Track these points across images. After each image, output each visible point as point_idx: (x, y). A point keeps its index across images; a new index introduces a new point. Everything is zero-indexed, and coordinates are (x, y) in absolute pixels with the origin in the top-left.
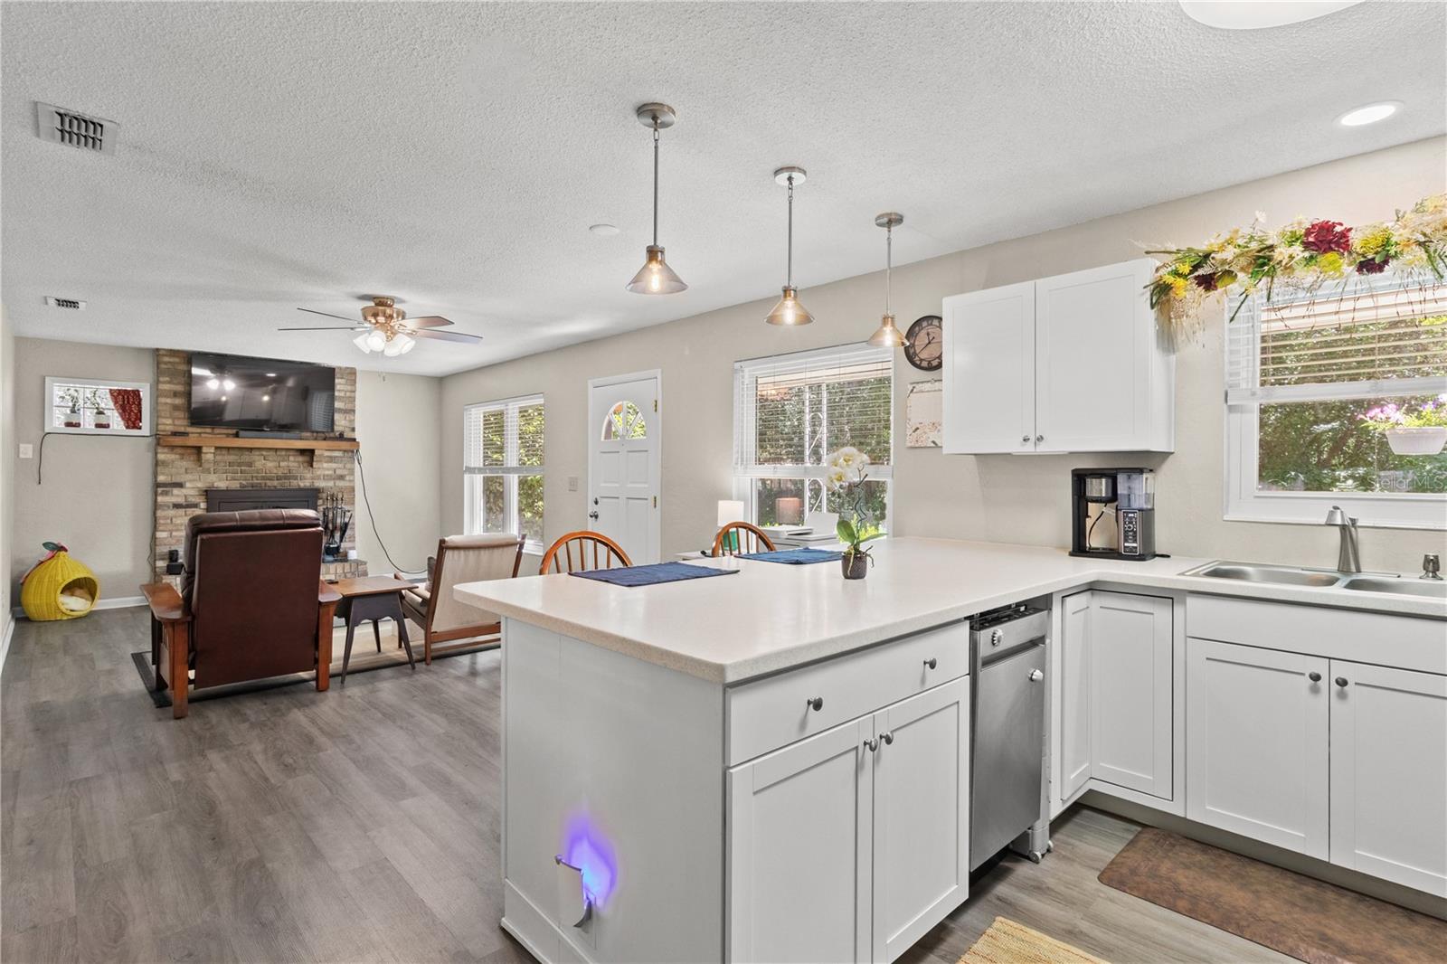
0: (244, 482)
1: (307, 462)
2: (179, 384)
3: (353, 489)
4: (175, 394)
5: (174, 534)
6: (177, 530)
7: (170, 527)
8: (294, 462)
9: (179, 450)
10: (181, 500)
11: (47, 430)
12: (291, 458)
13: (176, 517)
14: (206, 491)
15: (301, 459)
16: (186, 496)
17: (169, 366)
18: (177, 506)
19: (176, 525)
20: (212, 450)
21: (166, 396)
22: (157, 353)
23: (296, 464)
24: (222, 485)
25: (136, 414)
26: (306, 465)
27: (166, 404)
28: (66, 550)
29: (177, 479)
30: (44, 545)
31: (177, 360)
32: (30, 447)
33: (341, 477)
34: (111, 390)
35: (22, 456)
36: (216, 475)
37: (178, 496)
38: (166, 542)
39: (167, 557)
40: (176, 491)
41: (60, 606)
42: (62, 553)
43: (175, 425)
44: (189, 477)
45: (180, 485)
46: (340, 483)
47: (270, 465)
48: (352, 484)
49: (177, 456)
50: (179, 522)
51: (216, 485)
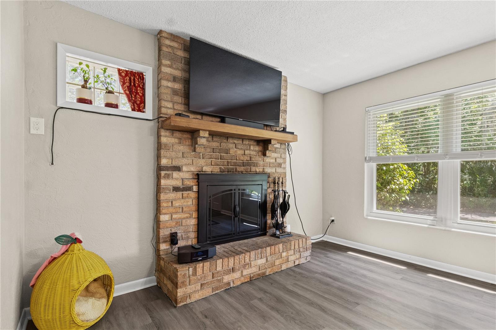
0: (223, 167)
1: (261, 151)
2: (177, 69)
3: (285, 173)
4: (175, 79)
5: (174, 216)
6: (176, 213)
7: (171, 210)
8: (255, 149)
9: (177, 134)
10: (179, 184)
11: (60, 104)
12: (252, 148)
13: (175, 200)
14: (198, 175)
15: (257, 148)
16: (183, 179)
17: (170, 50)
18: (176, 189)
19: (176, 208)
20: (206, 134)
21: (168, 80)
22: (159, 35)
23: (254, 153)
24: (208, 169)
25: (141, 97)
26: (260, 153)
27: (168, 87)
28: (80, 242)
29: (175, 163)
30: (56, 239)
31: (175, 45)
32: (42, 121)
33: (280, 165)
34: (119, 70)
35: (33, 131)
36: (204, 160)
37: (177, 179)
38: (168, 224)
39: (168, 239)
40: (175, 174)
41: (74, 315)
42: (77, 246)
43: (174, 109)
44: (185, 161)
45: (178, 169)
46: (279, 170)
47: (240, 152)
48: (284, 171)
49: (177, 141)
50: (177, 205)
51: (205, 169)
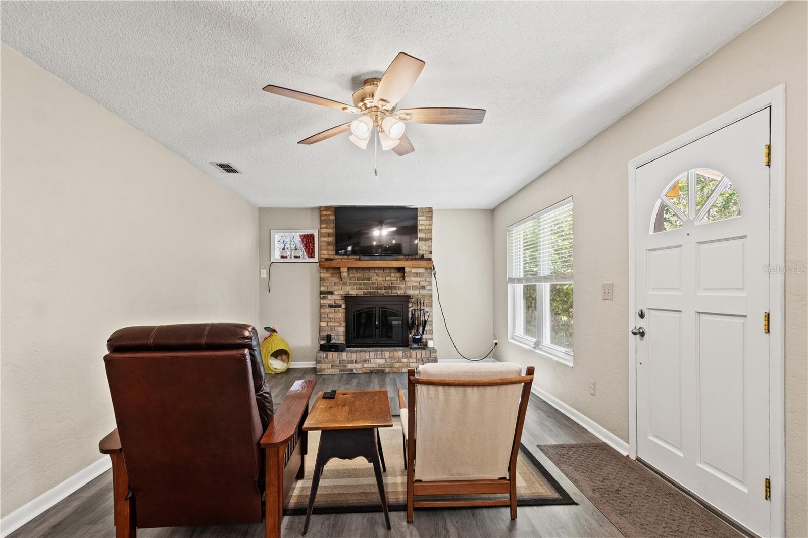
0: (365, 291)
1: (402, 277)
2: (330, 228)
3: (431, 296)
4: (329, 235)
5: (329, 324)
6: (331, 322)
7: (327, 319)
8: (394, 277)
9: (331, 271)
10: (332, 303)
11: (272, 261)
12: (393, 274)
13: (330, 313)
14: (345, 297)
15: (398, 275)
16: (335, 300)
17: (326, 217)
18: (330, 306)
19: (330, 318)
20: (346, 270)
21: (324, 237)
22: (320, 209)
23: (395, 278)
24: (353, 293)
25: (312, 249)
26: (401, 278)
27: (324, 241)
28: (277, 332)
29: (330, 290)
30: (265, 328)
31: (329, 213)
32: (265, 270)
33: (423, 287)
34: (300, 235)
35: (262, 276)
36: (350, 286)
37: (331, 300)
38: (325, 329)
39: (326, 338)
40: (330, 297)
41: (270, 367)
42: (275, 333)
43: (329, 254)
44: (336, 287)
45: (331, 293)
46: (423, 292)
47: (380, 279)
48: (430, 292)
49: (330, 274)
50: (331, 316)
51: (350, 293)
